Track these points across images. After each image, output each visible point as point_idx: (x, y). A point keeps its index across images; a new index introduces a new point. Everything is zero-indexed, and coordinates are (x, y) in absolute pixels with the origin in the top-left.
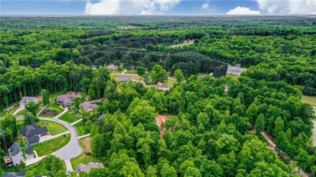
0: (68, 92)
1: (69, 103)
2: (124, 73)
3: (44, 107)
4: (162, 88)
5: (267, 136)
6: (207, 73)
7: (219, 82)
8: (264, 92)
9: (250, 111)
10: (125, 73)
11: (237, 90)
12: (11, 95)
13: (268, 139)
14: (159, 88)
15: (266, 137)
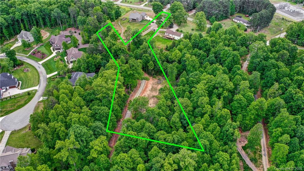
0: (70, 27)
1: (58, 45)
2: (144, 6)
3: (37, 46)
4: (174, 36)
5: (266, 149)
6: (248, 15)
7: (245, 40)
8: (295, 75)
9: (254, 107)
10: (146, 5)
11: (259, 62)
12: (11, 27)
13: (265, 155)
14: (170, 35)
15: (264, 150)
